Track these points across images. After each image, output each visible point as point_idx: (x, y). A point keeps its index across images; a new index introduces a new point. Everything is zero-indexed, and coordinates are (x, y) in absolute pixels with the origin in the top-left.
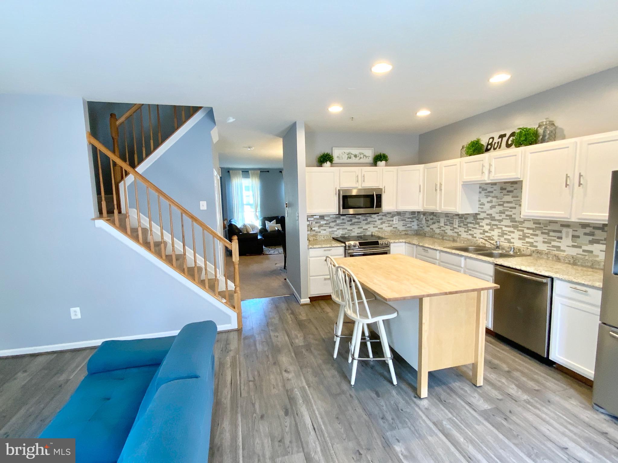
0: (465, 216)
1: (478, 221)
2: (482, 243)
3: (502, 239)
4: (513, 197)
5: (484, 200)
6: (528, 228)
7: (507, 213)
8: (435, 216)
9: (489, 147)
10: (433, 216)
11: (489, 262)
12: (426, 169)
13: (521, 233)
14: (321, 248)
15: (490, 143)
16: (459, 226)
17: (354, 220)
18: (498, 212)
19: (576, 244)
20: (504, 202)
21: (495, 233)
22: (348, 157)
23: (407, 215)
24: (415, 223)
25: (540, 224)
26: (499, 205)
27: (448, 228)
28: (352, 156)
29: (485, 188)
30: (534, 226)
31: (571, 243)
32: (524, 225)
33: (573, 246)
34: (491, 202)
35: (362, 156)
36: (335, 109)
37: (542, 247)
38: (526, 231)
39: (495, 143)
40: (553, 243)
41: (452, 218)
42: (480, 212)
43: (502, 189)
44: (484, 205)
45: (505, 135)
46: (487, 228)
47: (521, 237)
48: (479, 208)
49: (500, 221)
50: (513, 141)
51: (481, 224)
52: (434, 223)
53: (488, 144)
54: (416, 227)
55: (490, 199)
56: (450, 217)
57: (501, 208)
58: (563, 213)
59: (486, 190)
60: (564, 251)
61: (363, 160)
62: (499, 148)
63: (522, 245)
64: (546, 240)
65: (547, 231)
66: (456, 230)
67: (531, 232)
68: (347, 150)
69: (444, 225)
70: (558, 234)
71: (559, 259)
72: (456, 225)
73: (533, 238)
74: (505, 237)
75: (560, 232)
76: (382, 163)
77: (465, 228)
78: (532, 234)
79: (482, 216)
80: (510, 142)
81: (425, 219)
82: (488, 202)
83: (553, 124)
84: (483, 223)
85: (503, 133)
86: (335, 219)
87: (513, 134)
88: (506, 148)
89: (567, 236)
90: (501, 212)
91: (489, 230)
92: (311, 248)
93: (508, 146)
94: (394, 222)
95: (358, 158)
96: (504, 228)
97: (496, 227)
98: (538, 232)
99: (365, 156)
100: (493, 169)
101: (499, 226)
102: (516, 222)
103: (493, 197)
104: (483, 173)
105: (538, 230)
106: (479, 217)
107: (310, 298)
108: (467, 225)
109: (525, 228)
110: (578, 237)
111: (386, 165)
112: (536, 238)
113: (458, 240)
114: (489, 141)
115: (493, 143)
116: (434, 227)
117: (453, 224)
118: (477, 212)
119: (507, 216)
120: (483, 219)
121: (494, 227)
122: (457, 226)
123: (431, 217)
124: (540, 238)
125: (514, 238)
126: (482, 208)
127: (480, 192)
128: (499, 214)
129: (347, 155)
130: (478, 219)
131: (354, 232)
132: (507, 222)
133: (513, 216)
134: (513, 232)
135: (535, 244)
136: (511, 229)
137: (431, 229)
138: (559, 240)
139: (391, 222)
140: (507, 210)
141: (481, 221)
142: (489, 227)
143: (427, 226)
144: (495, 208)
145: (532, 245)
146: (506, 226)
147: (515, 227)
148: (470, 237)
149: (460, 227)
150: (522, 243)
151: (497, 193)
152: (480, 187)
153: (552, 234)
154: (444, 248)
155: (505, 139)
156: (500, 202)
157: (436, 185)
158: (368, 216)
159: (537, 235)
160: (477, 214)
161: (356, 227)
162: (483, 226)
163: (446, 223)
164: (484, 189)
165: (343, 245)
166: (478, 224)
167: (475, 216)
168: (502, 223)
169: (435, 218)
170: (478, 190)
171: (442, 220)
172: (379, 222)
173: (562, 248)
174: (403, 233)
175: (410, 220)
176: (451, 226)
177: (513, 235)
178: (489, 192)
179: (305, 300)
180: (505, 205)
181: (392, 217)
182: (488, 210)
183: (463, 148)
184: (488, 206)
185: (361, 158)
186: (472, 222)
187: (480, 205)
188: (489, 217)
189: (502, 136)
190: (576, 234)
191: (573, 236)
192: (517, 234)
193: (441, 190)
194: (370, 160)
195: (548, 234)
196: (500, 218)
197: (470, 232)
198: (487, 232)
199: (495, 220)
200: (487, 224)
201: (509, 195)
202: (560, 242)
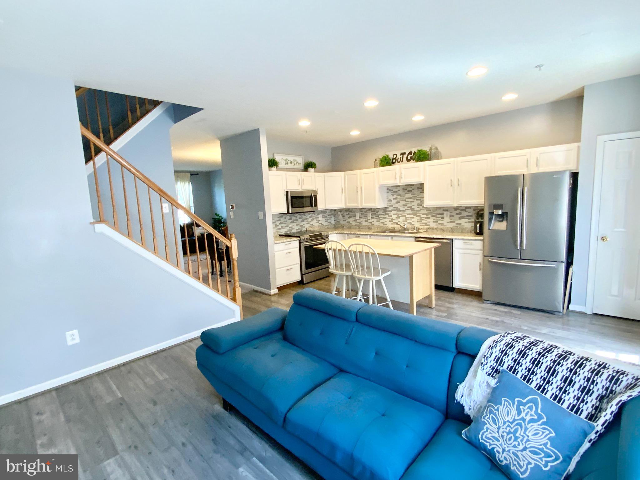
0: (377, 210)
1: (387, 212)
2: (392, 227)
3: (406, 223)
4: (412, 195)
5: (391, 198)
6: (423, 214)
7: (409, 205)
8: (351, 212)
9: (394, 161)
10: (349, 212)
11: (411, 237)
12: (346, 176)
13: (419, 218)
14: (283, 243)
15: (394, 158)
17: (294, 218)
18: (402, 205)
19: (452, 221)
20: (406, 198)
21: (401, 219)
22: (286, 163)
23: (328, 213)
24: (333, 219)
25: (430, 210)
26: (402, 200)
27: (363, 220)
28: (289, 163)
29: (392, 189)
30: (427, 212)
31: (449, 220)
32: (420, 212)
33: (451, 222)
34: (396, 198)
35: (295, 163)
36: (304, 123)
37: (433, 225)
38: (422, 216)
39: (398, 158)
40: (439, 222)
41: (366, 212)
42: (388, 207)
43: (404, 189)
44: (391, 201)
45: (405, 153)
46: (394, 217)
47: (419, 220)
48: (387, 203)
49: (404, 211)
50: (411, 157)
51: (390, 215)
52: (350, 218)
53: (393, 159)
54: (333, 222)
55: (395, 197)
56: (363, 211)
57: (404, 203)
58: (450, 202)
59: (392, 190)
60: (446, 226)
61: (297, 166)
62: (402, 162)
63: (420, 225)
64: (435, 220)
65: (435, 215)
66: (369, 221)
67: (425, 216)
68: (285, 158)
69: (360, 218)
70: (442, 216)
71: (443, 231)
72: (369, 217)
74: (408, 221)
75: (443, 214)
76: (311, 170)
77: (377, 219)
78: (426, 218)
79: (390, 209)
80: (409, 158)
81: (342, 215)
82: (394, 199)
83: (437, 149)
84: (392, 214)
85: (403, 152)
86: (279, 218)
87: (410, 153)
88: (407, 162)
89: (447, 216)
90: (404, 205)
91: (396, 218)
92: (276, 243)
93: (408, 161)
94: (320, 219)
95: (293, 164)
96: (407, 216)
97: (400, 216)
98: (430, 216)
99: (297, 162)
100: (403, 176)
101: (403, 215)
102: (415, 211)
103: (397, 195)
104: (396, 178)
105: (429, 214)
106: (387, 210)
107: (277, 288)
108: (378, 216)
109: (421, 214)
110: (453, 216)
111: (315, 172)
112: (428, 220)
113: (373, 227)
114: (393, 157)
115: (397, 158)
116: (351, 220)
117: (367, 216)
118: (386, 207)
119: (408, 207)
120: (391, 211)
121: (399, 216)
122: (370, 218)
123: (348, 213)
124: (431, 220)
125: (414, 222)
126: (390, 203)
127: (388, 192)
128: (403, 207)
129: (285, 161)
130: (387, 211)
131: (294, 229)
132: (409, 212)
133: (413, 207)
134: (414, 218)
135: (428, 224)
136: (412, 216)
137: (347, 222)
138: (442, 219)
139: (318, 219)
140: (409, 204)
141: (390, 212)
142: (396, 216)
143: (344, 221)
144: (399, 202)
145: (426, 224)
146: (408, 214)
147: (414, 214)
148: (382, 225)
149: (373, 218)
150: (420, 224)
151: (401, 192)
152: (387, 189)
153: (438, 216)
154: (374, 232)
155: (405, 156)
156: (403, 198)
157: (357, 188)
158: (302, 215)
159: (429, 218)
160: (386, 208)
161: (295, 224)
162: (391, 216)
163: (360, 217)
164: (390, 190)
165: (298, 238)
166: (387, 214)
167: (385, 209)
168: (405, 213)
169: (350, 213)
170: (386, 191)
171: (358, 215)
172: (310, 219)
173: (444, 224)
174: (326, 227)
175: (329, 216)
176: (365, 219)
177: (413, 220)
178: (394, 192)
179: (274, 291)
180: (407, 200)
181: (318, 215)
182: (395, 204)
183: (376, 160)
184: (394, 201)
185: (295, 164)
186: (383, 213)
187: (388, 201)
188: (395, 209)
189: (403, 154)
190: (452, 214)
191: (450, 216)
192: (416, 219)
193: (361, 191)
194: (301, 166)
195: (435, 216)
196: (404, 209)
197: (381, 221)
198: (395, 220)
199: (401, 211)
200: (394, 214)
201: (409, 193)
202: (443, 220)
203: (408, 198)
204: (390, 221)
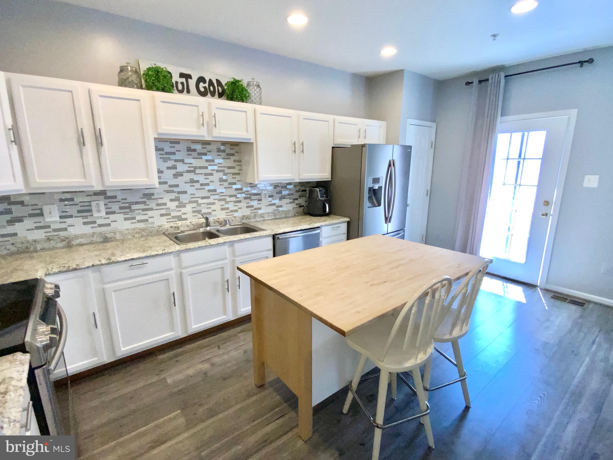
16: (107, 213)
18: (189, 181)
19: (272, 203)
26: (189, 172)
29: (160, 147)
31: (268, 203)
32: (225, 193)
33: (270, 205)
34: (174, 167)
37: (247, 212)
39: (177, 82)
40: (256, 206)
41: (85, 200)
45: (190, 76)
50: (205, 88)
51: (160, 201)
55: (170, 163)
57: (191, 176)
62: (188, 92)
63: (226, 216)
65: (249, 196)
70: (258, 197)
72: (99, 211)
73: (237, 206)
75: (260, 194)
77: (125, 213)
78: (234, 202)
80: (202, 90)
82: (168, 168)
84: (165, 199)
87: (202, 79)
89: (266, 197)
90: (192, 181)
91: (177, 207)
93: (201, 93)
96: (200, 201)
98: (241, 198)
103: (176, 161)
108: (129, 207)
109: (227, 196)
110: (273, 196)
117: (90, 211)
120: (162, 194)
122: (103, 214)
125: (215, 211)
134: (213, 204)
136: (211, 200)
138: (260, 202)
141: (160, 197)
142: (176, 203)
144: (182, 175)
145: (235, 212)
146: (203, 198)
148: (142, 225)
149: (112, 213)
150: (226, 213)
153: (253, 197)
155: (192, 82)
156: (189, 167)
159: (240, 202)
162: (164, 204)
163: (64, 214)
164: (158, 149)
166: (155, 201)
171: (52, 211)
176: (84, 217)
177: (212, 207)
178: (167, 153)
180: (198, 171)
182: (171, 179)
184: (169, 173)
186: (140, 200)
188: (173, 189)
189: (186, 76)
191: (270, 196)
192: (218, 205)
196: (193, 189)
200: (171, 200)
202: (260, 204)
203: (201, 168)
204: (162, 215)
